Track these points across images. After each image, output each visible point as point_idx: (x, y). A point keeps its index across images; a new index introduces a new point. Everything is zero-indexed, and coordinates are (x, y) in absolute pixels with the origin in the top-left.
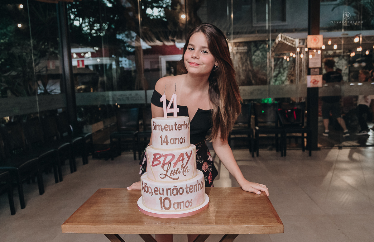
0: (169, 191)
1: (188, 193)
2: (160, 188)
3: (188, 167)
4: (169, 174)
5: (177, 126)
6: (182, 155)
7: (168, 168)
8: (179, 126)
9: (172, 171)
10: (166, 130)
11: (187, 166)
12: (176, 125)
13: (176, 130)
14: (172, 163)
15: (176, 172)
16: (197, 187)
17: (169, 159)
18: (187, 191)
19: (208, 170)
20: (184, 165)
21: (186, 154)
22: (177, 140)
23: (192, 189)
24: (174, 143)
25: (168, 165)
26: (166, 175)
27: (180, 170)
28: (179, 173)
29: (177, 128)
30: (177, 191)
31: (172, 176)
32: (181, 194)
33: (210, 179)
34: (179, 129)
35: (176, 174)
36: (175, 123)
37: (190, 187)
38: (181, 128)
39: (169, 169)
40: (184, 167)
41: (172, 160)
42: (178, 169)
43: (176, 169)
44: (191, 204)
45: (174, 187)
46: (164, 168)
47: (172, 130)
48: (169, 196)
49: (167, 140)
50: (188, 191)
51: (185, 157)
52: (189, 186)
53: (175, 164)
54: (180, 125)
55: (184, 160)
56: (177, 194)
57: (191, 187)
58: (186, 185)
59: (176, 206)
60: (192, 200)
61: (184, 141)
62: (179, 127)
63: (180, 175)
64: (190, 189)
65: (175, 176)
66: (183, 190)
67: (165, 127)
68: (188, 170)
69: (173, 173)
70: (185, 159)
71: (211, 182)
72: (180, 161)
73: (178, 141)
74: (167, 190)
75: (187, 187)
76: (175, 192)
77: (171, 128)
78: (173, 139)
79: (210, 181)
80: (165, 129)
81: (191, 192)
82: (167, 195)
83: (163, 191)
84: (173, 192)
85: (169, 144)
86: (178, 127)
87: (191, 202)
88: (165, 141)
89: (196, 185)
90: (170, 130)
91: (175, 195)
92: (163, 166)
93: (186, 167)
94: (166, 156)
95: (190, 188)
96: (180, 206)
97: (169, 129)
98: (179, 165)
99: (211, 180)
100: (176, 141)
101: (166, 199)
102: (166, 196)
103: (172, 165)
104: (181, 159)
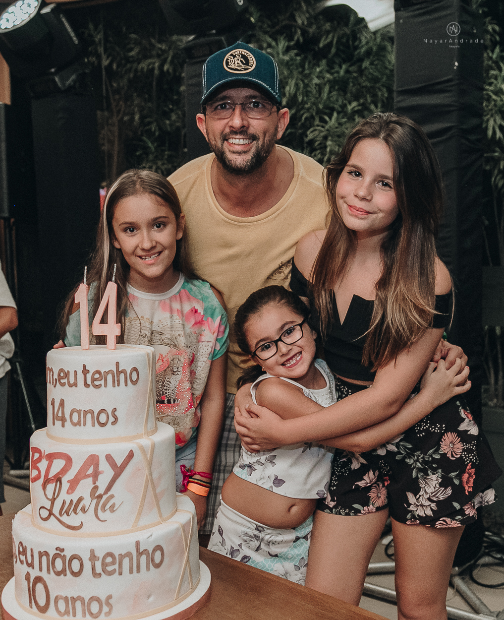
0: (44, 559)
1: (96, 575)
2: (25, 546)
3: (112, 496)
4: (56, 511)
5: (89, 376)
6: (93, 460)
7: (54, 493)
8: (97, 376)
9: (64, 503)
10: (63, 385)
11: (110, 493)
12: (85, 371)
13: (87, 385)
14: (65, 480)
15: (75, 507)
16: (131, 560)
17: (58, 465)
18: (93, 569)
19: (461, 457)
20: (101, 491)
21: (109, 458)
22: (89, 416)
23: (113, 563)
24: (79, 423)
25: (56, 485)
26: (51, 514)
27: (87, 502)
28: (84, 510)
29: (89, 382)
30: (64, 563)
31: (64, 518)
32: (76, 574)
33: (467, 483)
34: (97, 383)
35: (76, 513)
36: (84, 366)
37: (104, 558)
38: (102, 382)
39: (58, 496)
40: (100, 496)
41: (64, 471)
42: (80, 499)
43: (75, 497)
44: (106, 609)
45: (57, 549)
46: (47, 493)
47: (75, 385)
48: (44, 574)
49: (63, 413)
50: (99, 569)
51: (104, 466)
52: (100, 554)
53: (74, 484)
54: (98, 372)
55: (100, 477)
56: (62, 572)
57: (109, 559)
58: (92, 552)
59: (62, 605)
60: (110, 597)
61: (112, 419)
62: (96, 379)
63: (87, 519)
64: (104, 565)
65: (73, 520)
66: (82, 565)
67: (59, 375)
68: (113, 506)
69: (66, 510)
70: (102, 472)
71: (471, 490)
72: (89, 476)
73: (93, 417)
74: (41, 555)
75: (93, 557)
76: (59, 564)
77: (72, 381)
78: (79, 412)
79: (467, 488)
80: (59, 381)
81: (111, 573)
82: (41, 570)
83: (32, 556)
84: (53, 563)
85: (68, 424)
86: (94, 380)
87: (108, 604)
88: (60, 415)
89: (129, 554)
90: (71, 386)
91: (58, 574)
92: (44, 486)
93: (105, 497)
94: (51, 457)
95: (103, 561)
96: (74, 608)
97: (69, 382)
98: (84, 488)
99: (471, 484)
100: (85, 416)
101: (38, 579)
102: (39, 574)
103: (66, 486)
104: (91, 471)
